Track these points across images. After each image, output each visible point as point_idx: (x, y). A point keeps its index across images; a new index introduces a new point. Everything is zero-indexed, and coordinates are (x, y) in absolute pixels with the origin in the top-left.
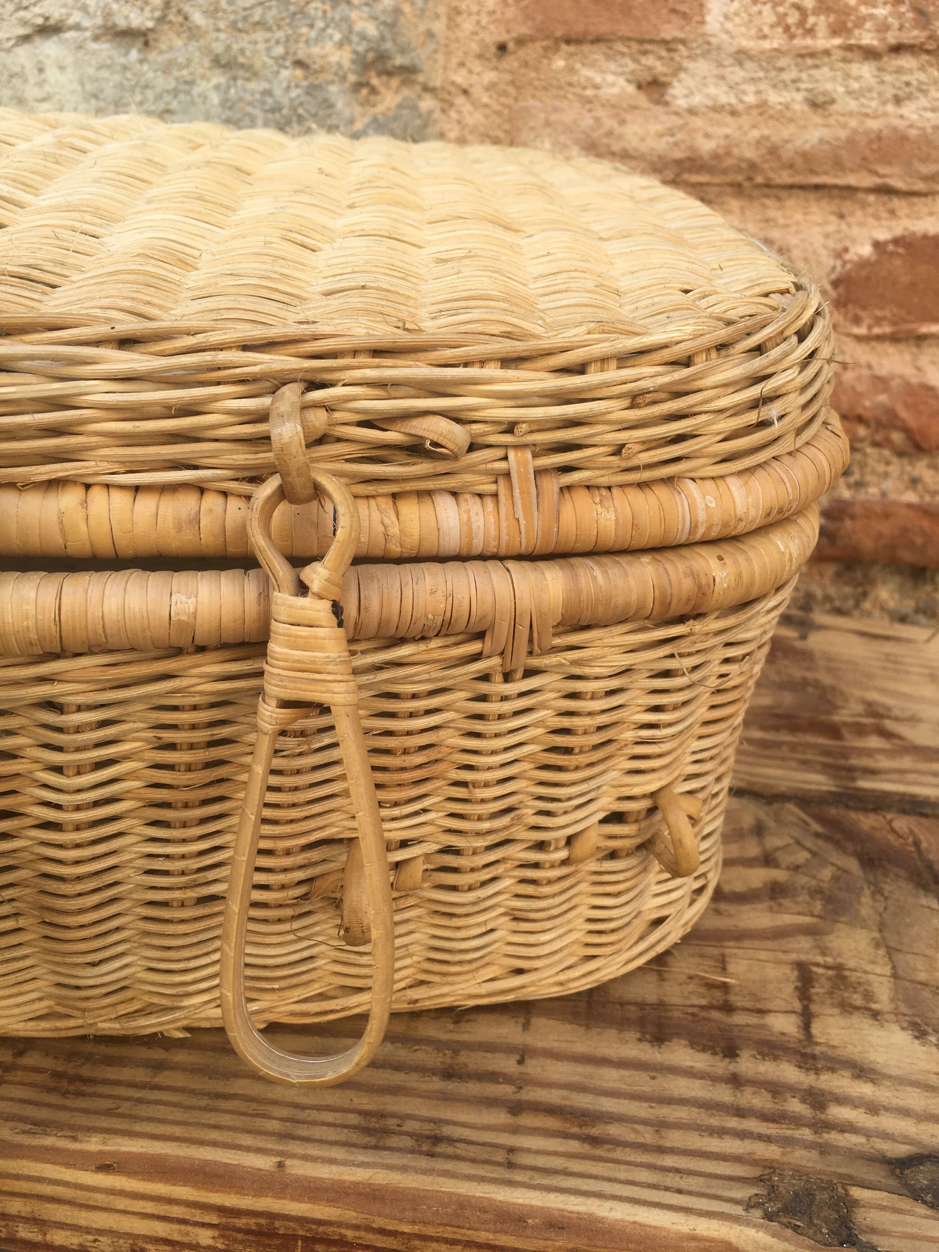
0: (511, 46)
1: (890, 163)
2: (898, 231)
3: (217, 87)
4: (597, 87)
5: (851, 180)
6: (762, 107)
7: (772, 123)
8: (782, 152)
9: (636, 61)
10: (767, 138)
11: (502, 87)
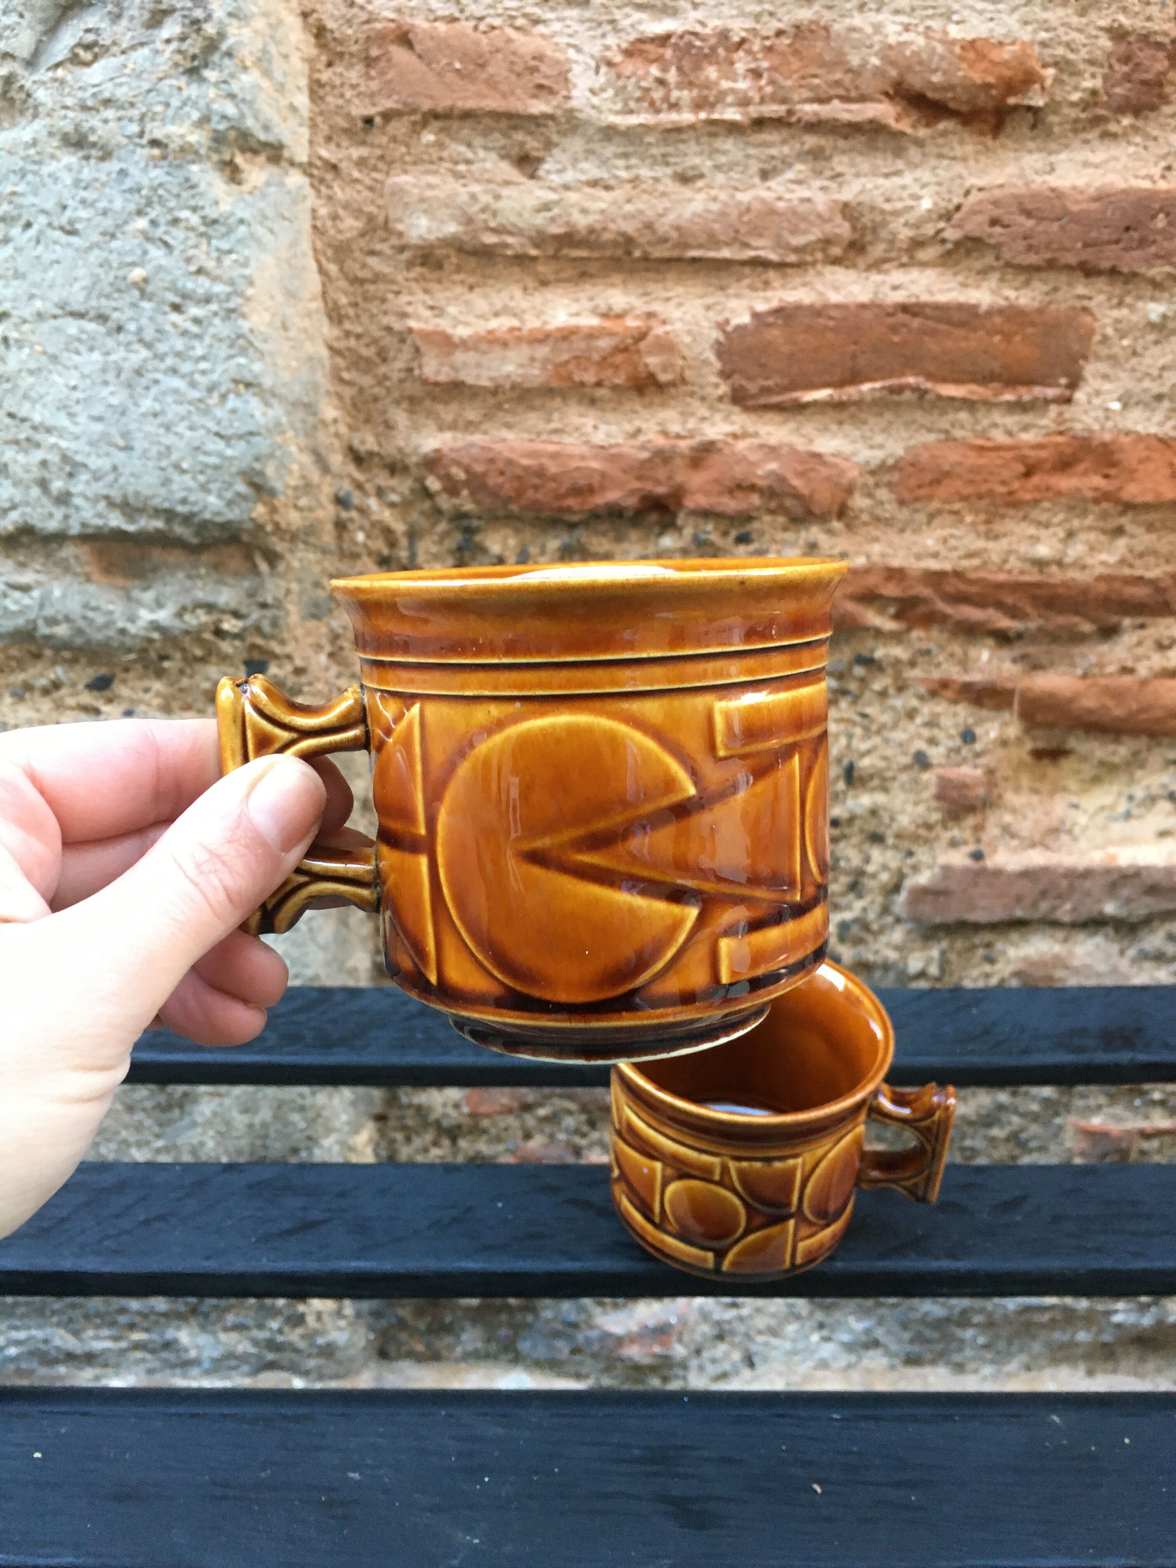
0: (378, 120)
1: (761, 235)
2: (775, 304)
3: (69, 169)
4: (468, 162)
5: (726, 253)
6: (635, 181)
7: (645, 197)
8: (657, 226)
9: (505, 135)
10: (641, 212)
11: (372, 161)
